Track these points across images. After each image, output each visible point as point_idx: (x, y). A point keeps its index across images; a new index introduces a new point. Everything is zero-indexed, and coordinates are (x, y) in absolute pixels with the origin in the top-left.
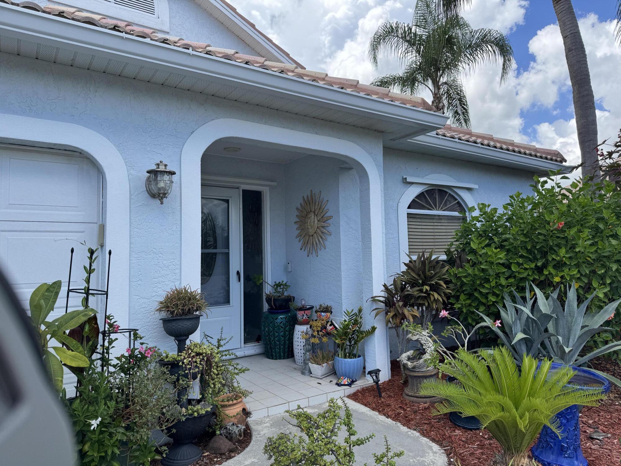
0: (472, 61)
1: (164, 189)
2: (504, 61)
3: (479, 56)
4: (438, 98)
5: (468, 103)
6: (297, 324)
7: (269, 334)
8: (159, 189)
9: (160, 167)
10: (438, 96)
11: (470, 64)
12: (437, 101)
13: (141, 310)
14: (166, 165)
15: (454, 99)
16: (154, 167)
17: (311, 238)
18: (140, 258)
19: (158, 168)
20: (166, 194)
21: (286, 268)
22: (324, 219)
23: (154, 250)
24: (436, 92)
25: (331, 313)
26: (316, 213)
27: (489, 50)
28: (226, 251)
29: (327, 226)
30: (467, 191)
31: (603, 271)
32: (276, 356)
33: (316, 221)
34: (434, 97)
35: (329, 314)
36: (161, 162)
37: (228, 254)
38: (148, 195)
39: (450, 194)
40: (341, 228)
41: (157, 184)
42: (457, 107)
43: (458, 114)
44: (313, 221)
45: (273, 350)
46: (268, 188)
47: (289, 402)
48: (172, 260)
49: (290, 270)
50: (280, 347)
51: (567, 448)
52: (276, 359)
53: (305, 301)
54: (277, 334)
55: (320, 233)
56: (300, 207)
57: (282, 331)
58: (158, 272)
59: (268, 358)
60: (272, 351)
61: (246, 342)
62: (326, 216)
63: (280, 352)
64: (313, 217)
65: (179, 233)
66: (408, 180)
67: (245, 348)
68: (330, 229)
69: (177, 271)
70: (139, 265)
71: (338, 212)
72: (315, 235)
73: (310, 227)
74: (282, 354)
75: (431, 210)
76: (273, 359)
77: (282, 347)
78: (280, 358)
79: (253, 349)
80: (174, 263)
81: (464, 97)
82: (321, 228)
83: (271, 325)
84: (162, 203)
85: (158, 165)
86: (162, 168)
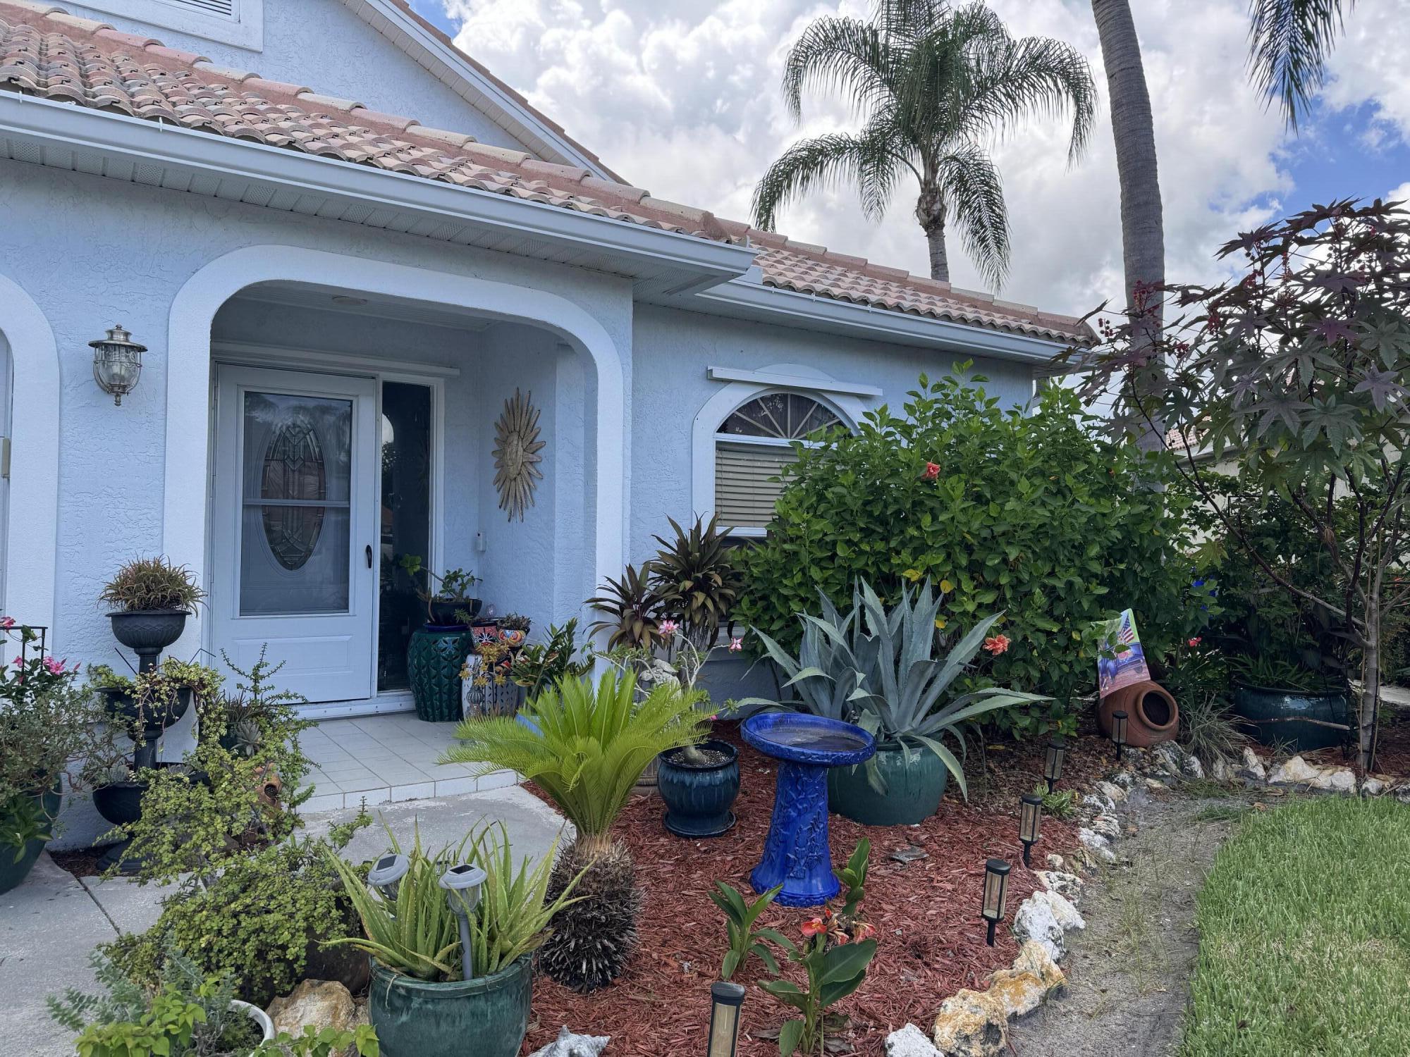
0: (1011, 110)
1: (122, 378)
2: (1078, 112)
3: (1027, 100)
4: (931, 191)
5: (1006, 204)
6: (470, 652)
7: (419, 672)
8: (113, 376)
9: (115, 336)
10: (932, 186)
11: (1006, 116)
12: (928, 198)
13: (81, 597)
14: (127, 334)
15: (974, 193)
16: (104, 337)
17: (513, 483)
18: (81, 504)
19: (111, 338)
20: (124, 387)
21: (475, 545)
22: (533, 447)
23: (110, 490)
24: (929, 177)
25: (527, 633)
26: (522, 435)
27: (1048, 87)
28: (343, 504)
29: (537, 462)
30: (858, 400)
31: (996, 561)
32: (433, 714)
33: (521, 449)
34: (923, 190)
35: (522, 632)
36: (119, 328)
37: (347, 511)
38: (98, 388)
39: (819, 405)
40: (557, 465)
41: (110, 367)
42: (980, 211)
43: (983, 226)
44: (517, 448)
45: (428, 703)
46: (442, 380)
47: (391, 787)
48: (146, 510)
49: (481, 549)
50: (441, 696)
51: (795, 861)
52: (434, 720)
53: (495, 609)
54: (434, 672)
55: (527, 476)
56: (500, 422)
57: (444, 667)
58: (117, 531)
59: (422, 719)
60: (425, 704)
61: (381, 688)
62: (536, 440)
63: (441, 706)
64: (515, 442)
65: (161, 460)
66: (716, 374)
67: (380, 699)
68: (541, 467)
69: (156, 531)
70: (77, 515)
71: (553, 435)
72: (519, 479)
73: (510, 463)
74: (446, 711)
75: (773, 436)
76: (428, 720)
77: (445, 697)
78: (442, 719)
79: (397, 700)
80: (149, 516)
81: (997, 188)
82: (527, 465)
83: (424, 654)
84: (118, 403)
85: (111, 332)
86: (119, 339)
